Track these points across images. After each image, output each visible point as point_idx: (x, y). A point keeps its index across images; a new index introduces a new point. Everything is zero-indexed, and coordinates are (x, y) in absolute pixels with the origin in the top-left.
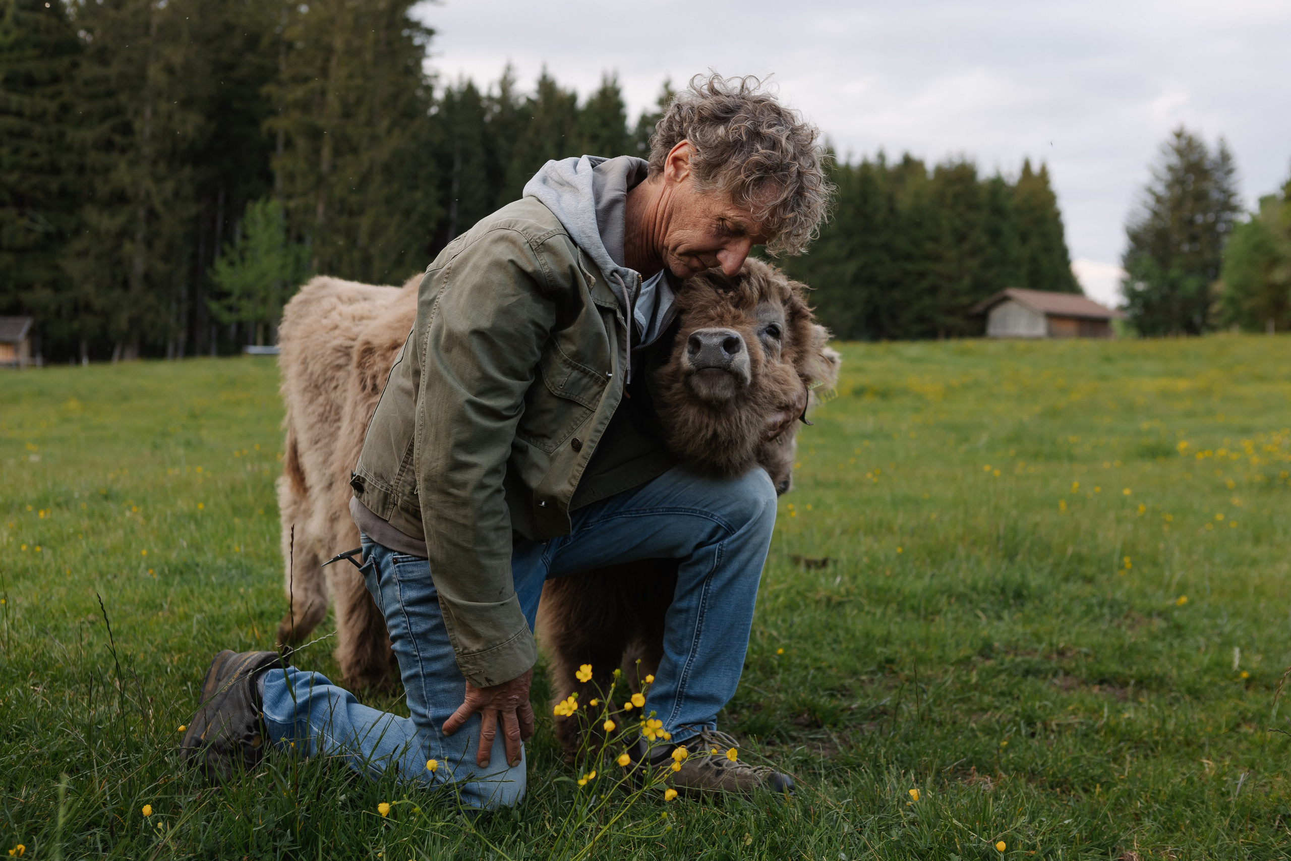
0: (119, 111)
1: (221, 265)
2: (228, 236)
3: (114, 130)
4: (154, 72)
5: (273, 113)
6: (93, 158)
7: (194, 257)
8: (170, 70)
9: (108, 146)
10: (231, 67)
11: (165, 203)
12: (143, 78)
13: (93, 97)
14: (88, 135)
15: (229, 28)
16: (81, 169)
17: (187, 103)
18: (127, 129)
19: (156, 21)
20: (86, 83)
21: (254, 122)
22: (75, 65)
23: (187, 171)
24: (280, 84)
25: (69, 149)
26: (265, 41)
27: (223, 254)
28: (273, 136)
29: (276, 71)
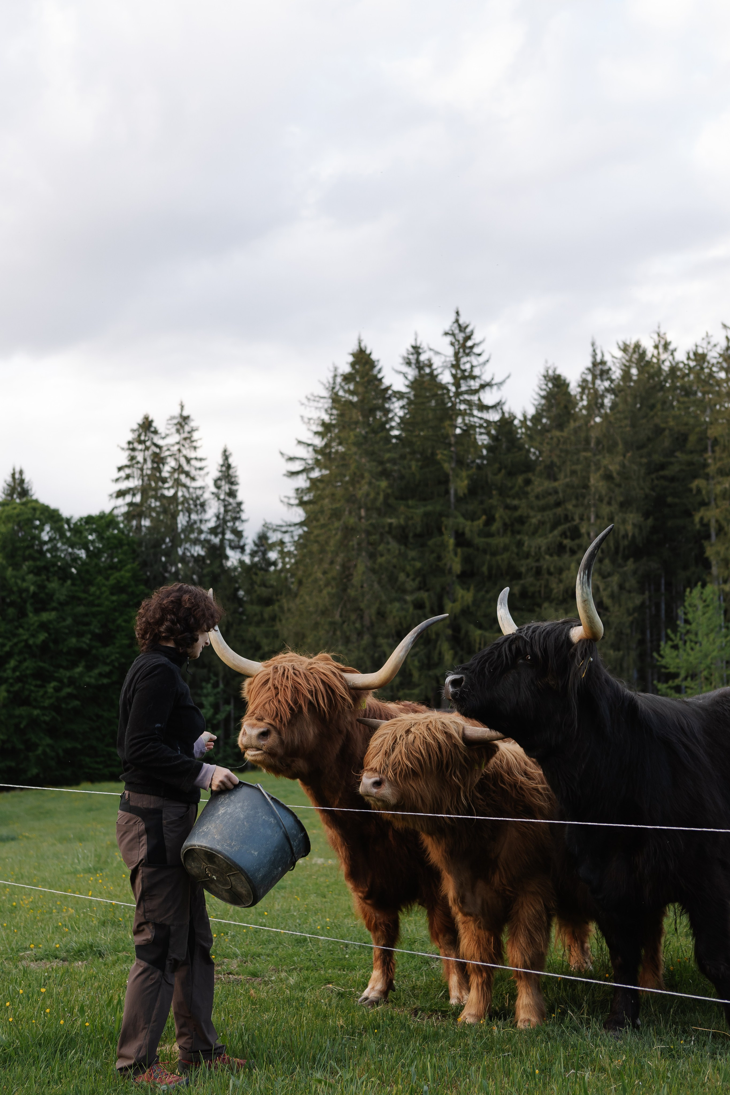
0: (567, 518)
1: (666, 648)
2: (672, 621)
3: (564, 535)
4: (595, 480)
5: (704, 504)
6: (548, 561)
7: (642, 642)
8: (608, 477)
9: (560, 549)
10: (663, 467)
11: (612, 596)
12: (586, 487)
13: (543, 509)
14: (542, 542)
15: (658, 431)
16: (538, 572)
17: (625, 505)
18: (575, 533)
19: (594, 434)
20: (537, 497)
21: (688, 514)
22: (528, 482)
23: (630, 565)
24: (707, 477)
25: (527, 556)
26: (692, 438)
27: (668, 638)
28: (706, 526)
29: (705, 465)
